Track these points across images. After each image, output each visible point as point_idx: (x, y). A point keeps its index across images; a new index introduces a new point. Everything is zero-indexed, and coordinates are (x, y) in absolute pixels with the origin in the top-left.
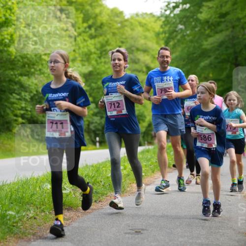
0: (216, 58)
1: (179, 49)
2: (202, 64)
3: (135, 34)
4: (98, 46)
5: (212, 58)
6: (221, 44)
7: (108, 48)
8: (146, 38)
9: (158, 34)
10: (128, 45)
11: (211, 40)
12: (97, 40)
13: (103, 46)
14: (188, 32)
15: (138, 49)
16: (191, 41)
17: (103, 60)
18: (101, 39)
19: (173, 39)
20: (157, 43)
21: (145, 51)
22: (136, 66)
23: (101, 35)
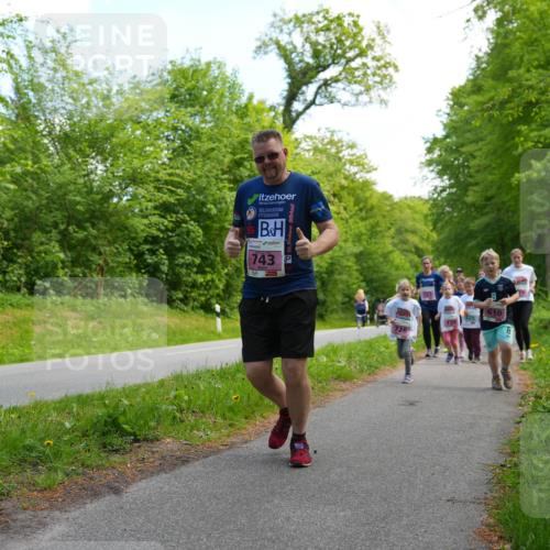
0: (483, 239)
1: (447, 230)
2: (470, 245)
3: (403, 216)
4: (368, 227)
5: (479, 239)
6: (488, 225)
7: (379, 229)
8: (414, 220)
9: (426, 216)
10: (397, 226)
11: (477, 222)
12: (367, 222)
13: (373, 227)
14: (455, 214)
15: (407, 231)
16: (458, 223)
17: (373, 240)
18: (371, 221)
19: (441, 220)
20: (426, 224)
21: (414, 232)
22: (406, 247)
23: (371, 217)
